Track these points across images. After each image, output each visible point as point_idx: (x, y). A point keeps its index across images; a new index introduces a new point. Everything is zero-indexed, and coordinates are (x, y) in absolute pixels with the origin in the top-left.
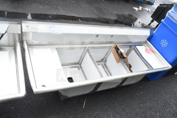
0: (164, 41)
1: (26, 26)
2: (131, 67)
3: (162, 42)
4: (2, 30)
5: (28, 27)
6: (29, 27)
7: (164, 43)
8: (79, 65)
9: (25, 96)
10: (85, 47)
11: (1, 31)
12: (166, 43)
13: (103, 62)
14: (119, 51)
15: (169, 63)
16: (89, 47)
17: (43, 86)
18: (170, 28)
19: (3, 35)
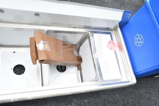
0: (140, 37)
3: (137, 37)
7: (139, 41)
12: (142, 40)
15: (135, 74)
18: (155, 18)
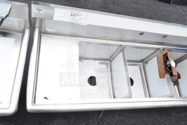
1: (37, 9)
2: (180, 78)
4: (2, 12)
5: (39, 10)
6: (41, 10)
8: (109, 62)
9: (14, 113)
10: (121, 45)
11: (1, 14)
13: (143, 63)
14: (168, 63)
16: (125, 46)
17: (46, 98)
19: (3, 20)
